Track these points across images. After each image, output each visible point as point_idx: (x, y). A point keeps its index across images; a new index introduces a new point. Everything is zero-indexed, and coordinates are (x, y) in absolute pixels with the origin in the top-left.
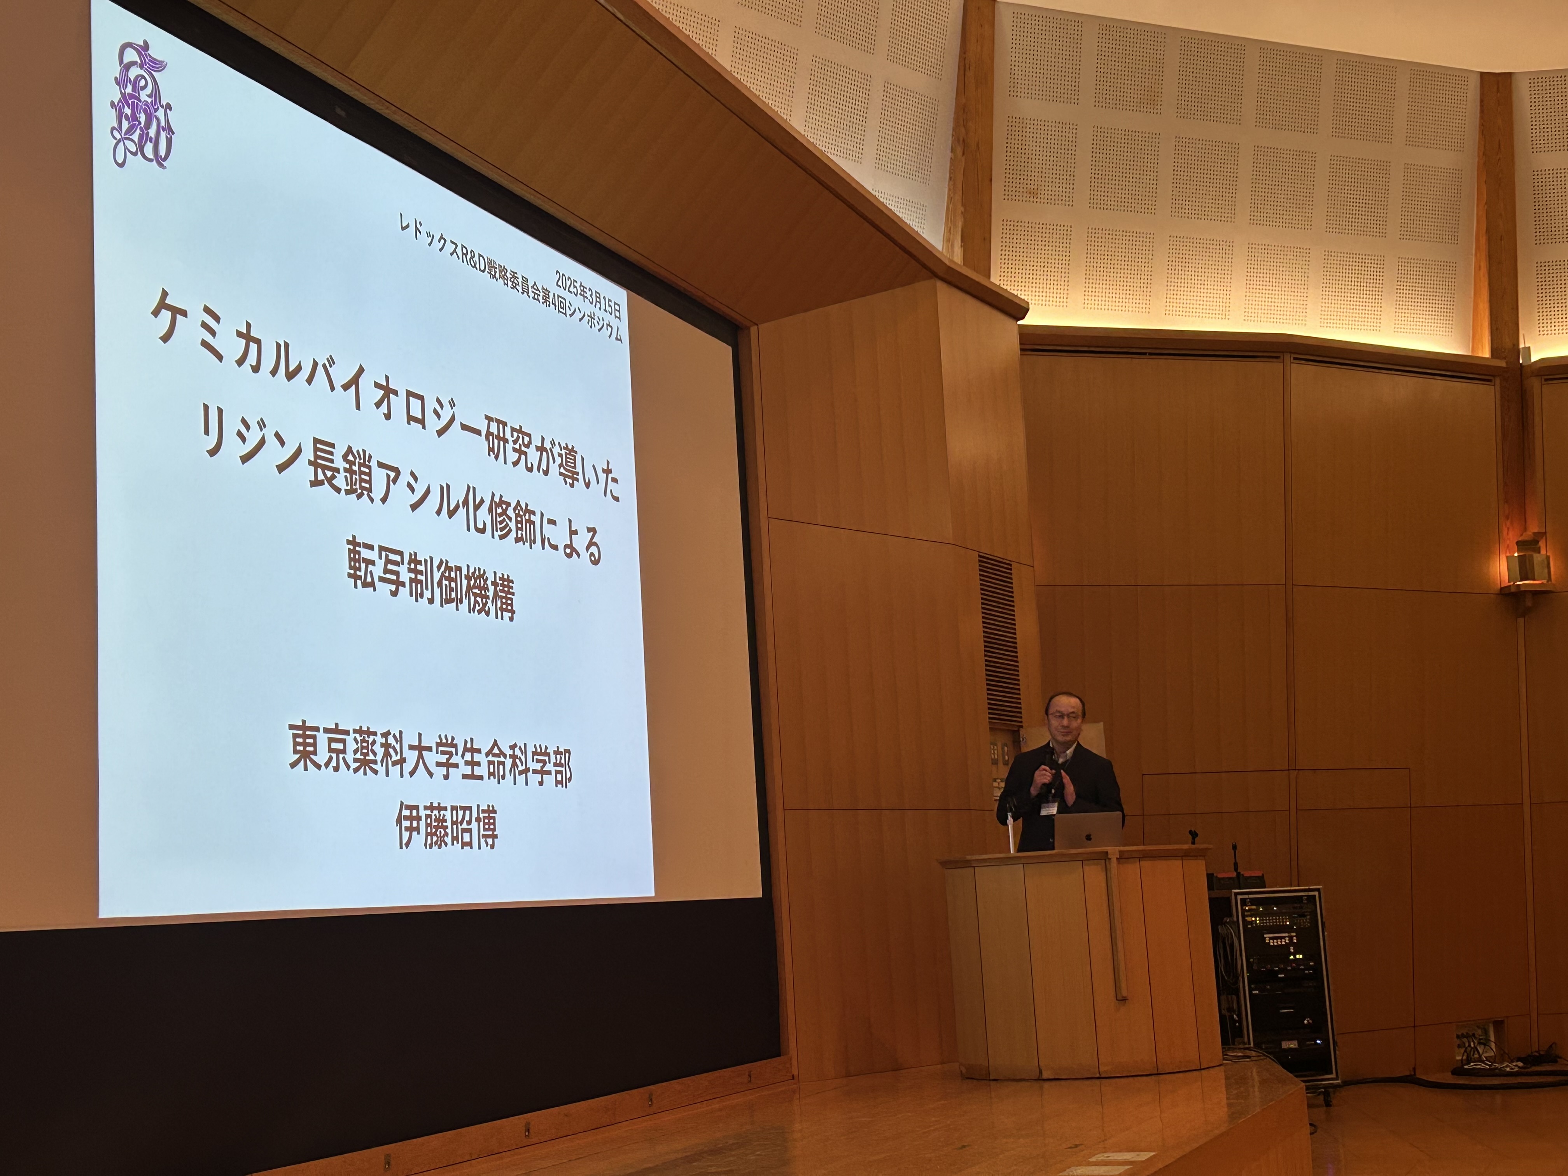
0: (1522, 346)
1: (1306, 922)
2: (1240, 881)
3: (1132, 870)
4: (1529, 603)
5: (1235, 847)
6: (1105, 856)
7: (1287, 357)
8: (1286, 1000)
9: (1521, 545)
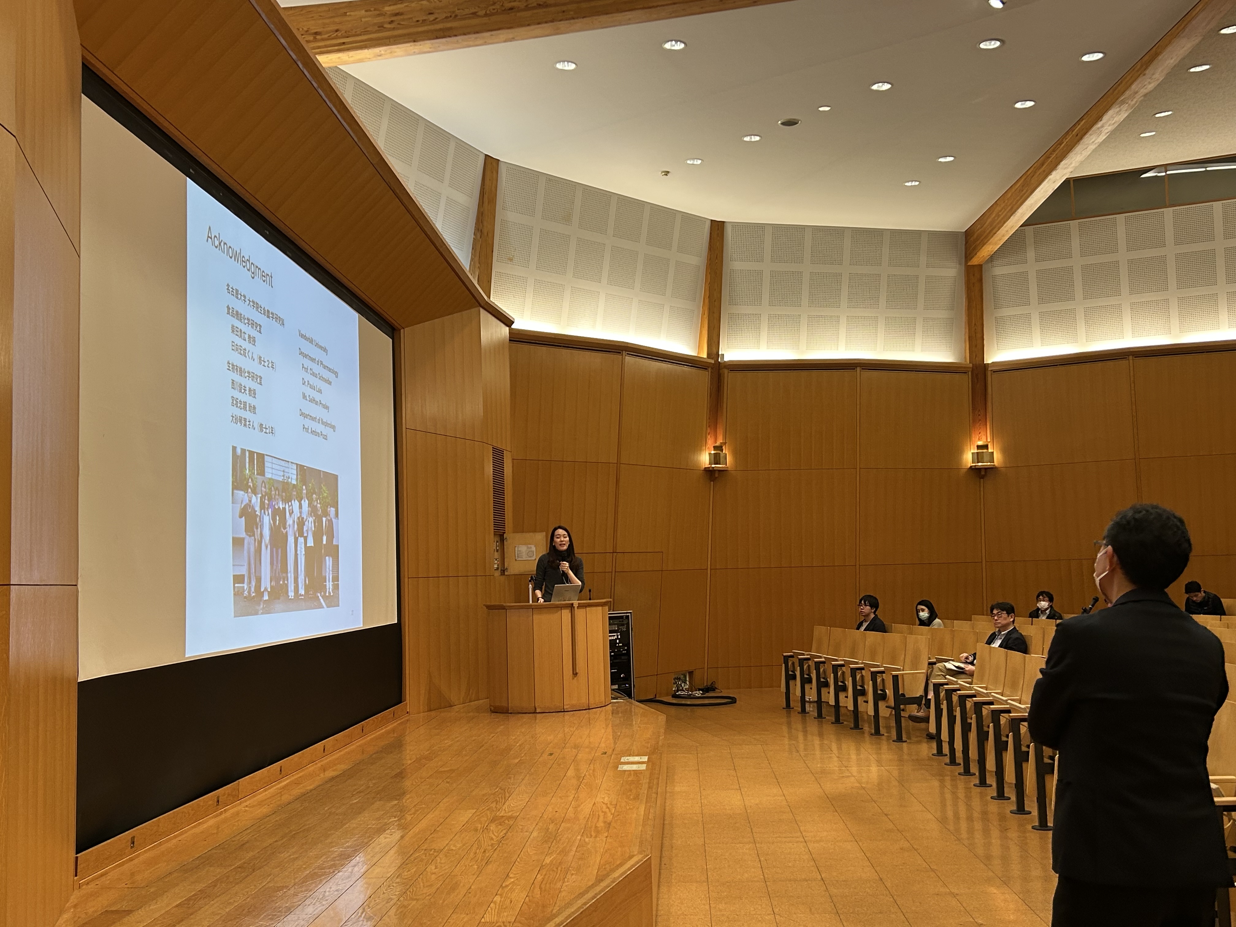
0: (720, 353)
1: (624, 628)
3: (581, 613)
4: (716, 475)
6: (571, 606)
7: (624, 352)
8: (614, 666)
9: (715, 448)
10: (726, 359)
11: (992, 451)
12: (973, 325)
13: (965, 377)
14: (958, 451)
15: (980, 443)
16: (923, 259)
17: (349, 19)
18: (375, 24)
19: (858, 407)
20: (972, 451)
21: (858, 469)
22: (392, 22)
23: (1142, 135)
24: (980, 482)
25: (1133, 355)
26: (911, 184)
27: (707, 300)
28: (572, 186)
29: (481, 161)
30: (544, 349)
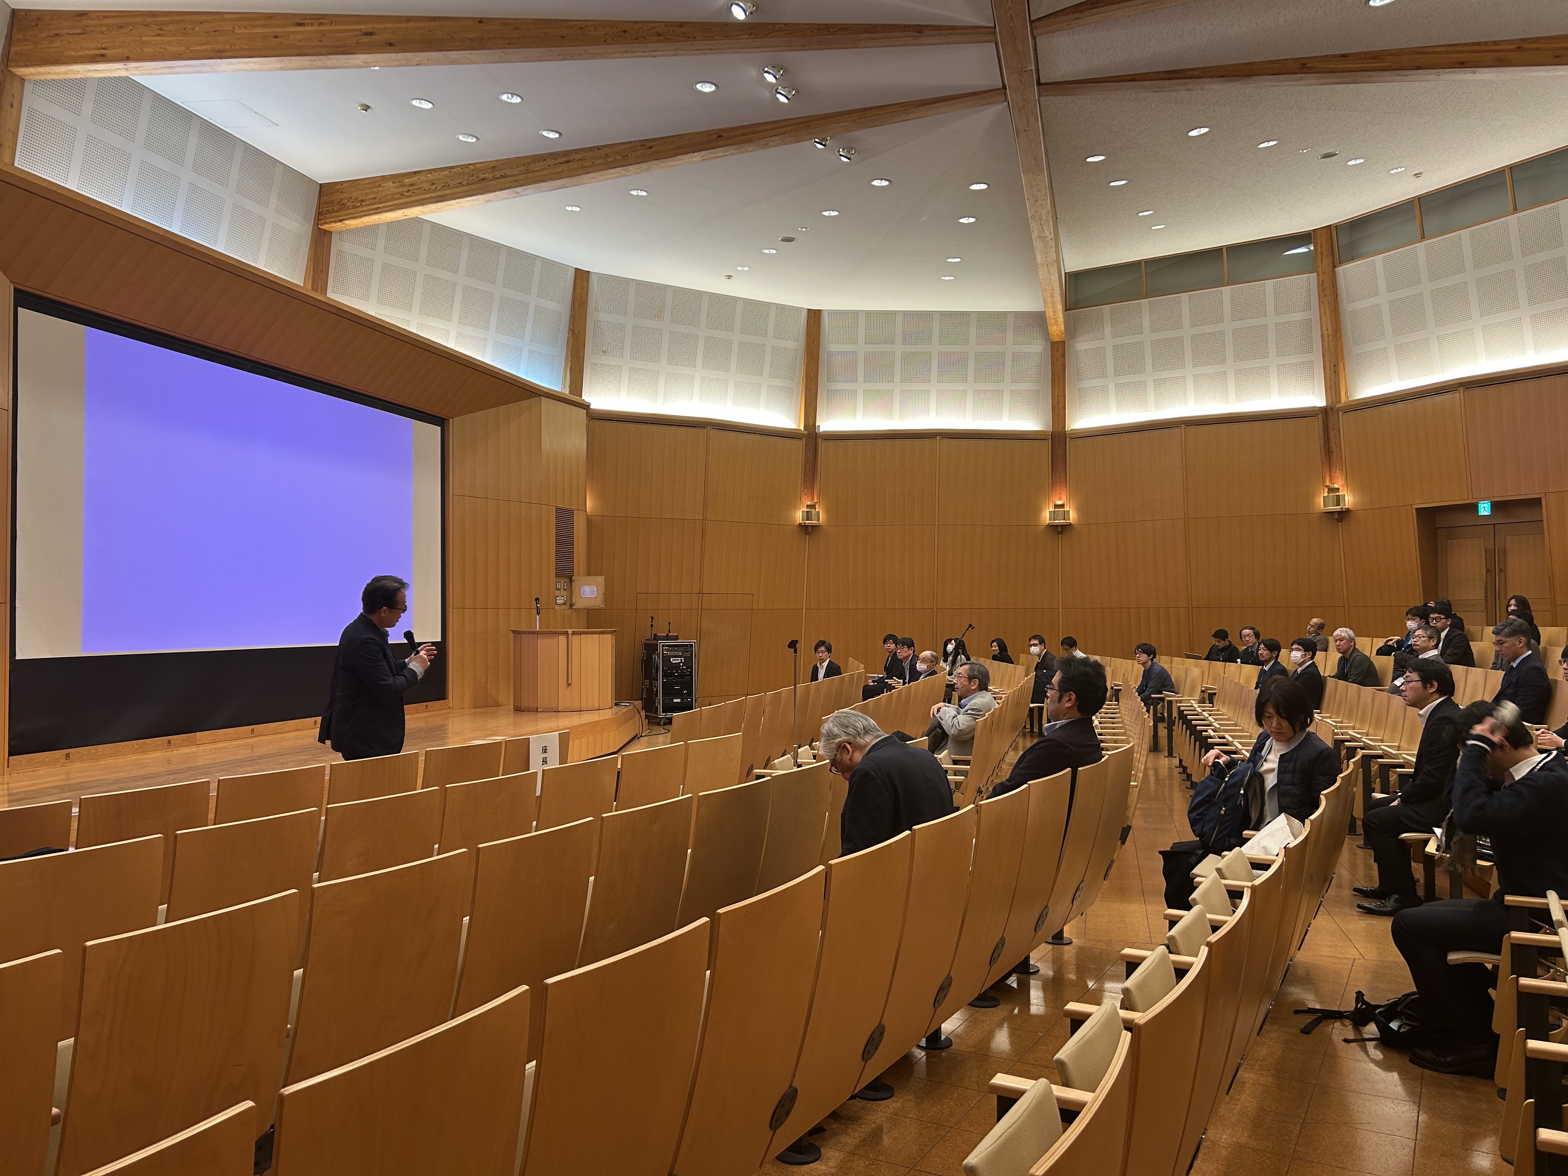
0: (817, 424)
1: (688, 654)
2: (667, 638)
3: (576, 639)
4: (810, 530)
5: (669, 624)
6: (567, 633)
7: (709, 427)
8: (677, 684)
9: (808, 506)
10: (821, 430)
11: (1068, 510)
12: (1056, 396)
13: (1046, 442)
14: (1038, 510)
15: (1059, 502)
16: (1010, 337)
17: (382, 189)
18: (398, 193)
19: (938, 471)
20: (1051, 510)
21: (937, 525)
22: (408, 191)
23: (1154, 228)
24: (1058, 537)
25: (1185, 424)
26: (946, 278)
27: (804, 380)
28: (662, 289)
29: (571, 275)
30: (632, 425)
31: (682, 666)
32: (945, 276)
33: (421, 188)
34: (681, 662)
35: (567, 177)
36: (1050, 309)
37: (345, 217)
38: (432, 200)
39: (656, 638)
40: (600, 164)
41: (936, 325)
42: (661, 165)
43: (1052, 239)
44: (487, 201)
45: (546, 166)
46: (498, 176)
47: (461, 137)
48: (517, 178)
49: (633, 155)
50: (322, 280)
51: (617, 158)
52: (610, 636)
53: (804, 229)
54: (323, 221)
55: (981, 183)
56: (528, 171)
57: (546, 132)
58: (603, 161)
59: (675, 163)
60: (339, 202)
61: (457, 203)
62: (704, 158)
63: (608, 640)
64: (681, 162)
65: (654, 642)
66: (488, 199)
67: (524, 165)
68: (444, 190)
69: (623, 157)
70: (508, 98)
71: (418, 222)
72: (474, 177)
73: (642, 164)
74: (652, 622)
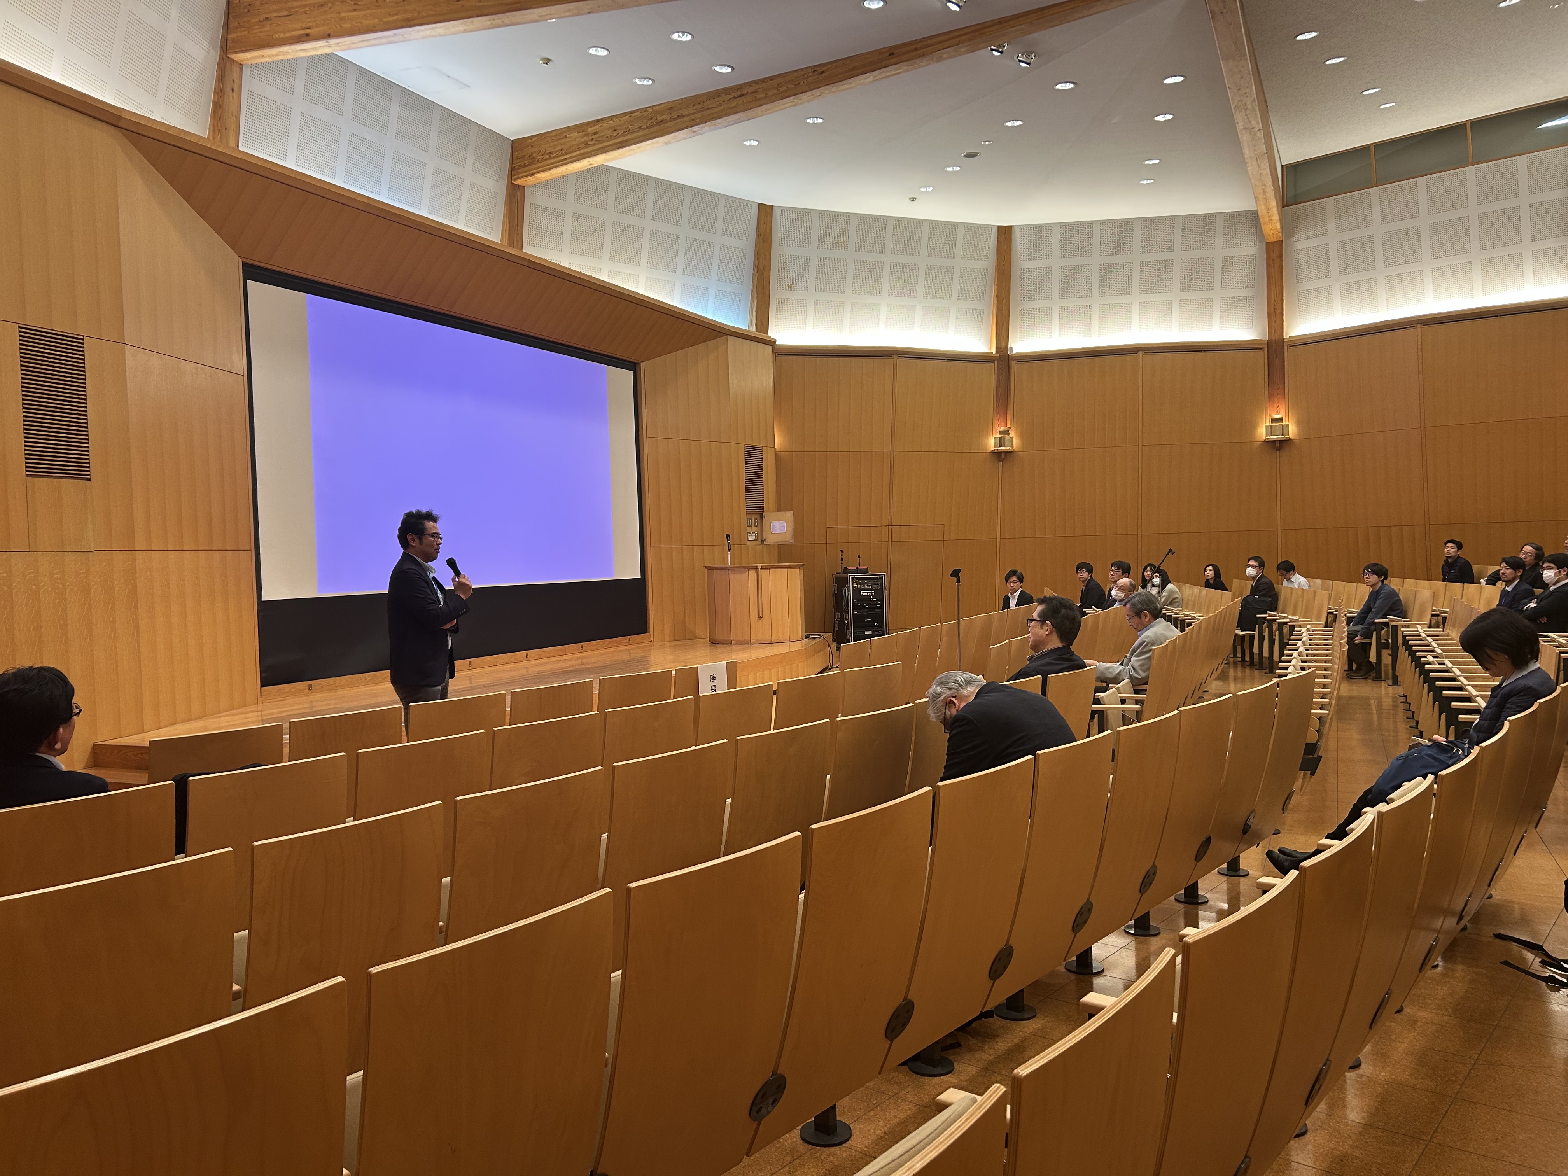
0: (1009, 346)
1: (878, 587)
2: (857, 571)
3: (764, 574)
4: (1003, 456)
5: (859, 557)
6: (757, 568)
7: (896, 356)
8: (868, 616)
9: (1001, 432)
10: (1014, 352)
11: (1287, 423)
12: (1272, 301)
13: (1261, 352)
14: (1253, 426)
15: (1277, 416)
16: (1219, 241)
17: (568, 140)
18: (583, 142)
19: (1141, 388)
20: (1268, 425)
21: (1140, 446)
22: (592, 140)
23: (1382, 107)
24: (1276, 454)
25: (1421, 323)
26: (1145, 182)
27: (996, 299)
28: (845, 217)
29: (754, 210)
30: (818, 359)
31: (873, 599)
32: (1144, 180)
33: (604, 135)
34: (872, 594)
35: (742, 111)
36: (1263, 207)
37: (536, 171)
38: (614, 147)
39: (846, 571)
40: (773, 95)
41: (1137, 232)
42: (834, 90)
43: (1260, 130)
44: (667, 143)
45: (720, 102)
46: (676, 116)
47: (638, 81)
48: (693, 117)
49: (805, 82)
50: (518, 234)
51: (790, 86)
52: (798, 570)
53: (987, 143)
54: (516, 177)
55: (1176, 76)
56: (703, 109)
57: (718, 67)
58: (775, 91)
59: (847, 86)
60: (530, 156)
61: (638, 148)
62: (876, 78)
63: (796, 575)
64: (853, 85)
65: (845, 575)
66: (666, 141)
67: (699, 104)
68: (627, 135)
69: (795, 85)
70: (679, 36)
71: (604, 169)
72: (653, 120)
73: (814, 91)
74: (842, 555)
